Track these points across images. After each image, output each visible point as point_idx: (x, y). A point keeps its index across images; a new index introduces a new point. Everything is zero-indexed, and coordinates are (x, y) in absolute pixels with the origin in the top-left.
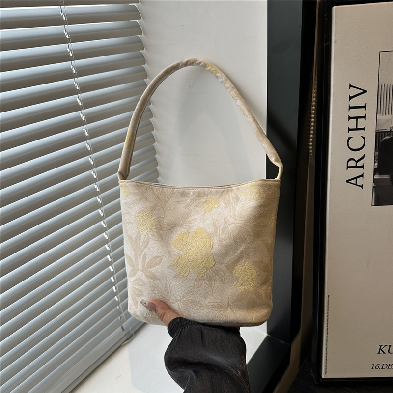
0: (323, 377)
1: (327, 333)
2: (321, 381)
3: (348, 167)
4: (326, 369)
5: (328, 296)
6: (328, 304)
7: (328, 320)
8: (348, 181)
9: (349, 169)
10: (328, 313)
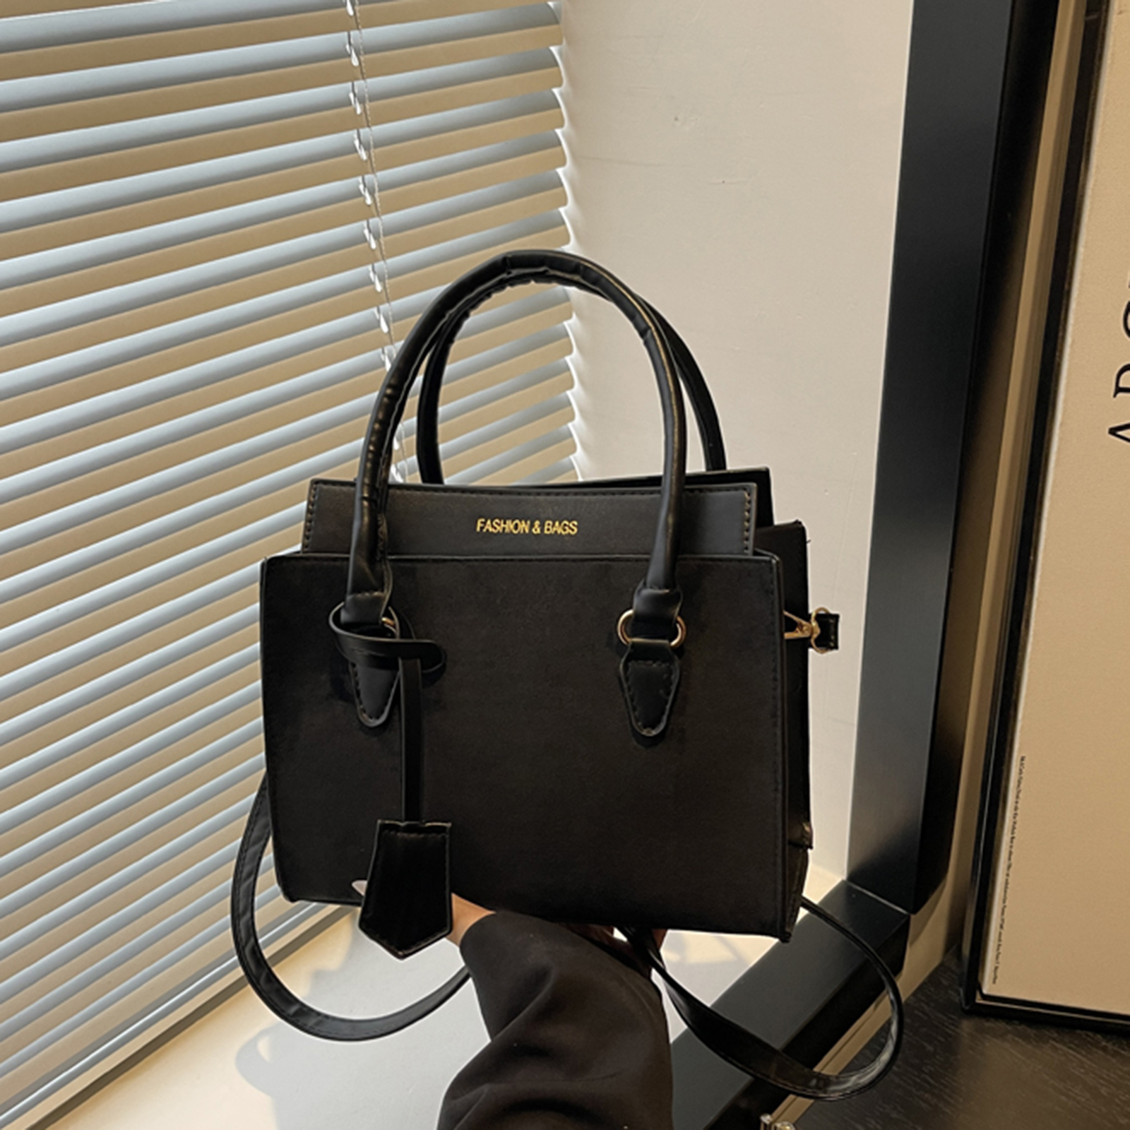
0: (985, 991)
1: (1009, 867)
2: (979, 1000)
3: (1119, 390)
4: (996, 968)
5: (1023, 759)
6: (1019, 782)
7: (1014, 828)
8: (1113, 431)
9: (1120, 395)
10: (1016, 808)
